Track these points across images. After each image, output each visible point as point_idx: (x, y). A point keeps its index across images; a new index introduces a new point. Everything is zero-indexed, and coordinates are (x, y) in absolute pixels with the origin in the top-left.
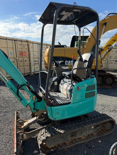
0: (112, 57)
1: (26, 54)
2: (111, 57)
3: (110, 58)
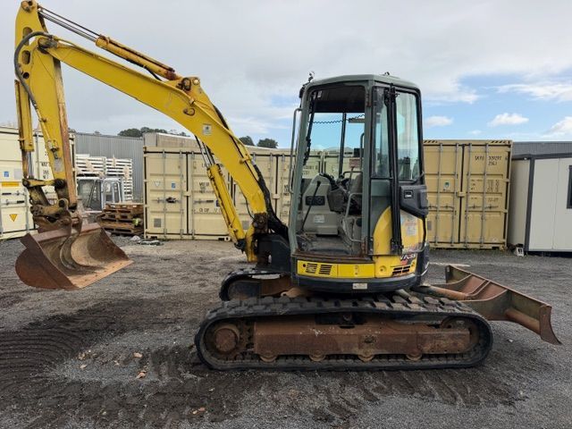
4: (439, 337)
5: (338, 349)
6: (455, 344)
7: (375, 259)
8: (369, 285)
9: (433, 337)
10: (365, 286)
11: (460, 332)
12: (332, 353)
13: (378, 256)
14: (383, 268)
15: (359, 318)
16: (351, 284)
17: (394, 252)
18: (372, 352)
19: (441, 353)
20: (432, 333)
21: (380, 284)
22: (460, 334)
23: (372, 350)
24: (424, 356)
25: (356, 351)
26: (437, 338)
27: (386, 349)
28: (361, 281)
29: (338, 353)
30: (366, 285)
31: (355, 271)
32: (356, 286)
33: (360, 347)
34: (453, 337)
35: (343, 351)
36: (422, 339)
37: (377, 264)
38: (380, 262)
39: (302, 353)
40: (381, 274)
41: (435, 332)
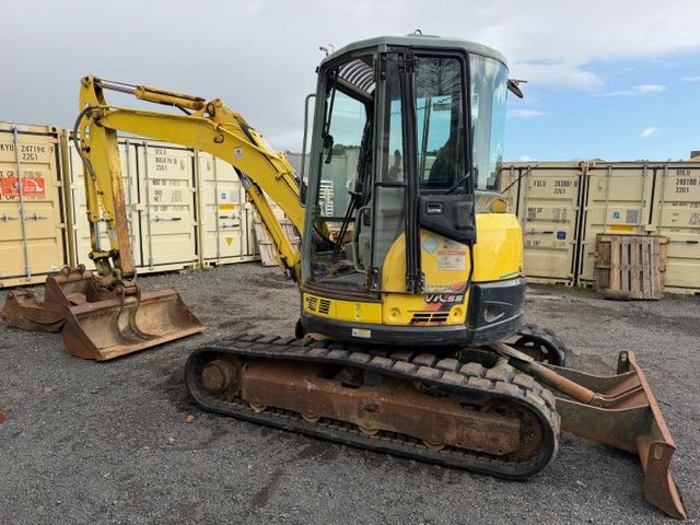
0: (538, 216)
1: (39, 189)
2: (534, 215)
3: (529, 220)
4: (469, 424)
5: (333, 413)
6: (495, 440)
7: (383, 297)
8: (374, 332)
9: (460, 422)
10: (367, 334)
11: (504, 422)
12: (326, 415)
13: (387, 293)
14: (398, 312)
15: (359, 376)
16: (350, 329)
17: (409, 290)
18: (376, 425)
19: (472, 448)
20: (459, 415)
21: (389, 333)
22: (502, 426)
23: (375, 422)
24: (447, 447)
25: (354, 419)
26: (468, 425)
27: (394, 424)
28: (362, 326)
29: (334, 417)
30: (369, 332)
31: (356, 313)
32: (356, 333)
33: (360, 416)
34: (491, 427)
35: (340, 416)
36: (444, 423)
37: (385, 305)
38: (390, 302)
39: (291, 409)
40: (391, 320)
41: (465, 414)
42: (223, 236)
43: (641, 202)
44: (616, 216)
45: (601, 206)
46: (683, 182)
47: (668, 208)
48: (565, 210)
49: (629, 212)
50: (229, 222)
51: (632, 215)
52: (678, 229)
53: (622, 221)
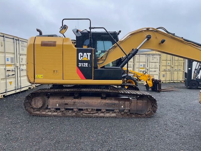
42: (8, 81)
43: (146, 62)
44: (141, 65)
45: (138, 63)
46: (153, 58)
47: (151, 63)
48: (131, 64)
49: (143, 65)
50: (11, 73)
51: (144, 65)
52: (152, 68)
53: (142, 67)
